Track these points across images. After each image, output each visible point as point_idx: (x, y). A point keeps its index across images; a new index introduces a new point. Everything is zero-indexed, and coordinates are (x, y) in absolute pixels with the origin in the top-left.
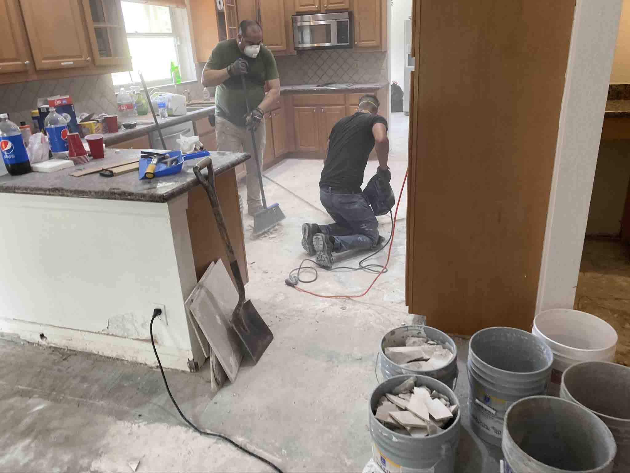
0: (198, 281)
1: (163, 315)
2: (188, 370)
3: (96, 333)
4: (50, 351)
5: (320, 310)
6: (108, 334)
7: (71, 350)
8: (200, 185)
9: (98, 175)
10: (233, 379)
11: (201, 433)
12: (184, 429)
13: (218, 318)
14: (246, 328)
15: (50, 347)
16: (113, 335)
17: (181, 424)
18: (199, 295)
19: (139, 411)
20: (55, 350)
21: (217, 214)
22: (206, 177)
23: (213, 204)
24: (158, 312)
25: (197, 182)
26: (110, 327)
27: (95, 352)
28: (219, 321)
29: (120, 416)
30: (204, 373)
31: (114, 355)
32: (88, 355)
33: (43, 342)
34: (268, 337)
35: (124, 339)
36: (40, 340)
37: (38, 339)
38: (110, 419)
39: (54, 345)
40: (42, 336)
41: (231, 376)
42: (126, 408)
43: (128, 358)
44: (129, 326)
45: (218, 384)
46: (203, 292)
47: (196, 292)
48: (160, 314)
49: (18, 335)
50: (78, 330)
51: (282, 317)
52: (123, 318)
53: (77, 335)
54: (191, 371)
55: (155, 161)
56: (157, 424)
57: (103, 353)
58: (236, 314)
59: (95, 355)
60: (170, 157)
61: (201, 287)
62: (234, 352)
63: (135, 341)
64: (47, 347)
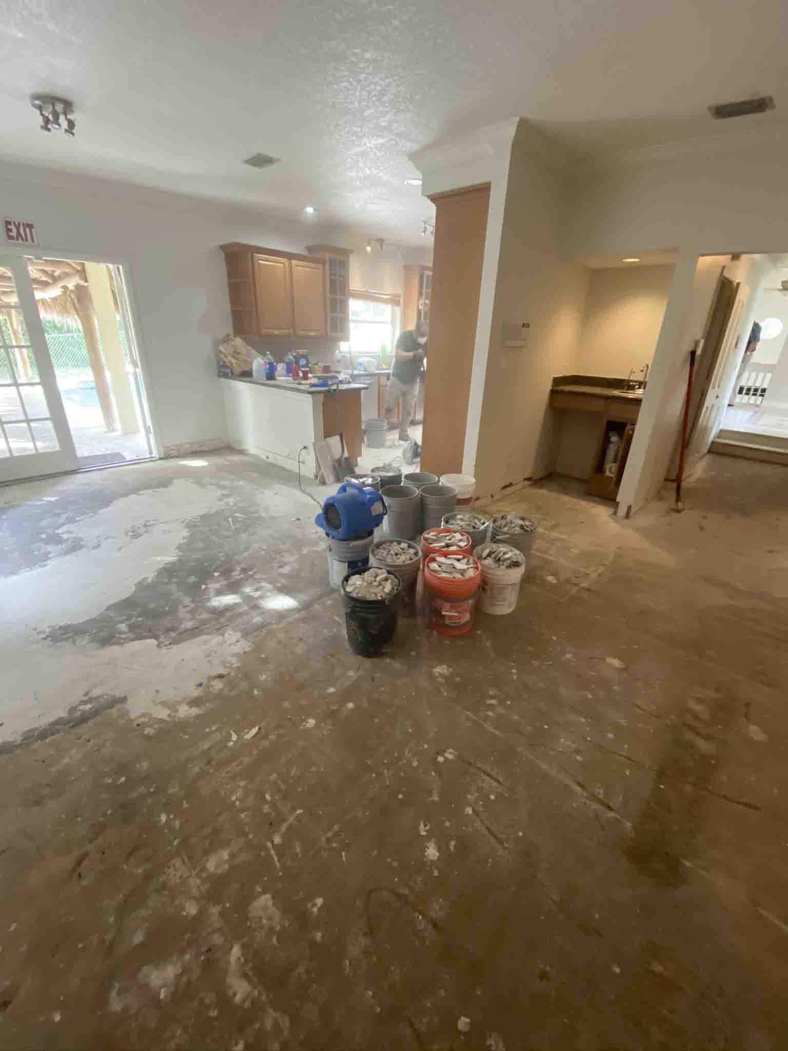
0: (325, 438)
2: (314, 478)
3: (285, 457)
6: (289, 458)
26: (290, 454)
27: (284, 467)
31: (290, 469)
32: (281, 467)
39: (270, 462)
44: (296, 454)
47: (320, 441)
48: (306, 449)
52: (295, 450)
57: (287, 467)
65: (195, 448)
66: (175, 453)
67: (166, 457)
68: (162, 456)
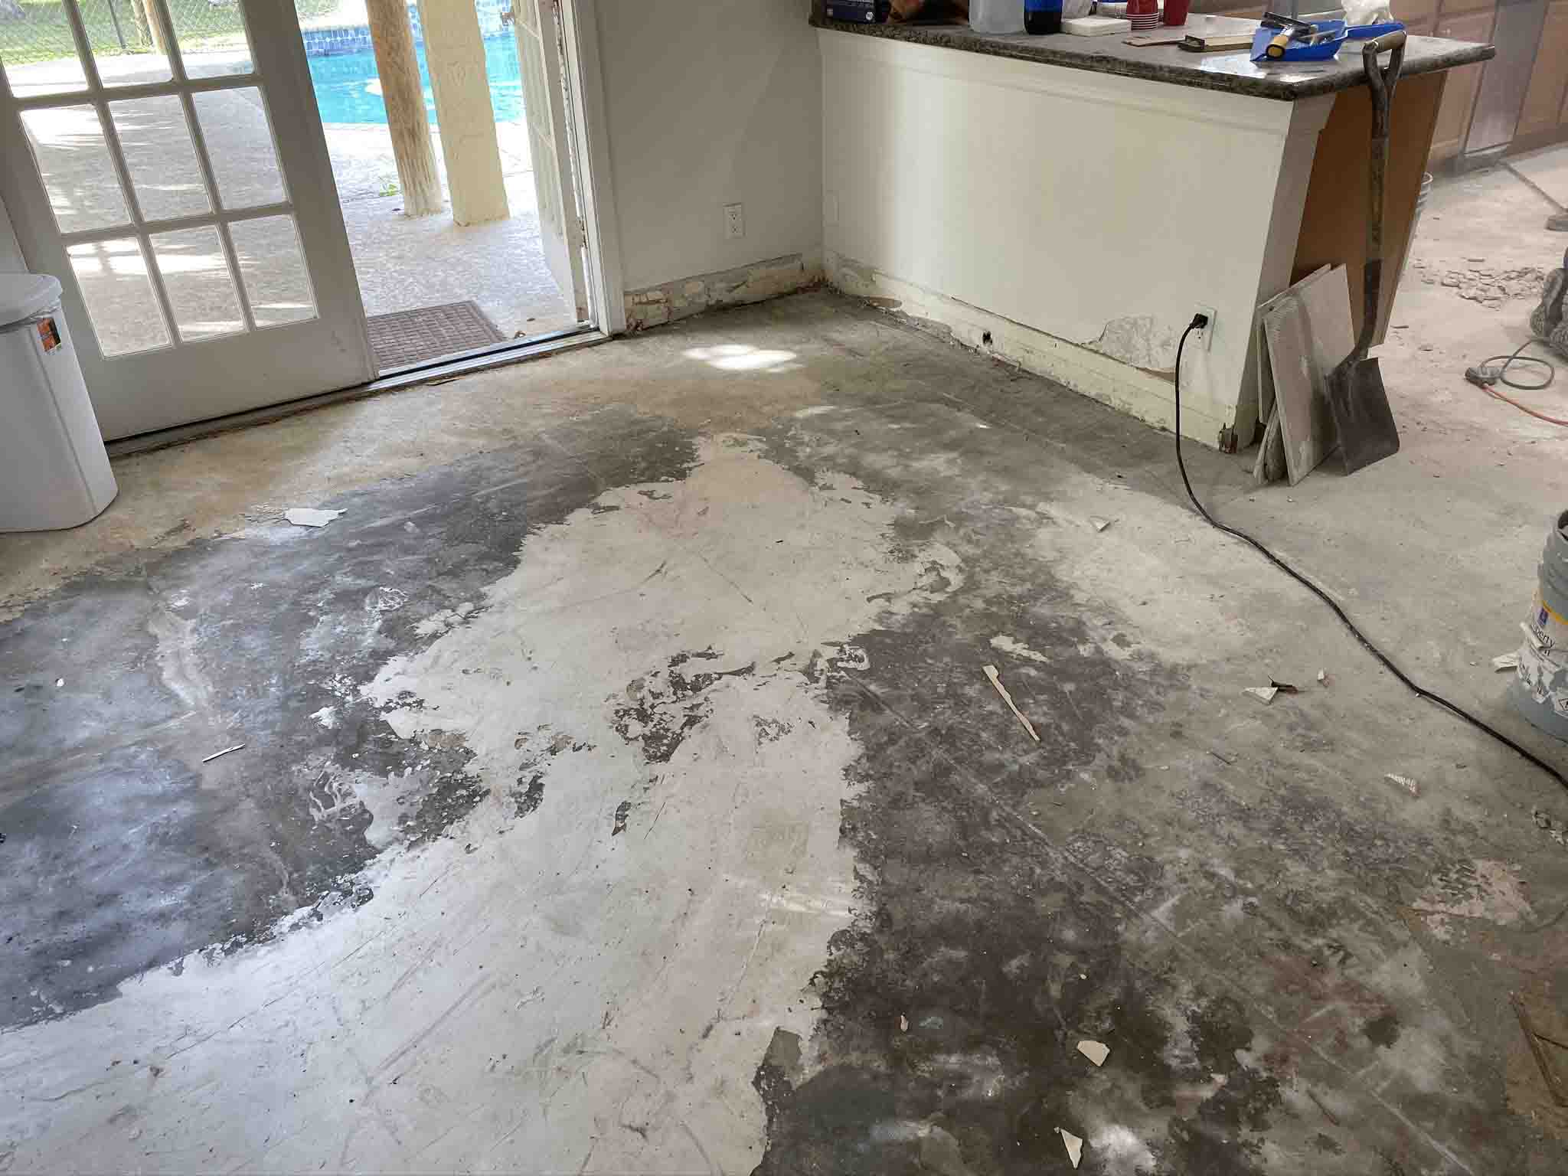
0: (1292, 283)
1: (1207, 329)
2: (1217, 446)
3: (1077, 345)
4: (992, 364)
5: (1526, 438)
6: (1096, 352)
7: (1025, 371)
8: (1365, 87)
9: (1175, 47)
10: (1296, 480)
11: (1215, 525)
12: (1186, 513)
13: (1305, 364)
14: (1351, 407)
15: (994, 359)
16: (1104, 354)
17: (1184, 506)
18: (1284, 305)
19: (1119, 471)
20: (999, 364)
21: (1377, 154)
22: (1384, 74)
23: (1377, 130)
24: (1200, 321)
25: (1362, 78)
26: (1105, 338)
27: (1063, 382)
28: (1305, 371)
29: (1089, 468)
30: (1245, 461)
31: (1092, 393)
32: (1050, 384)
33: (985, 348)
34: (1387, 445)
35: (1121, 365)
36: (981, 343)
37: (977, 340)
38: (1073, 467)
39: (999, 357)
40: (987, 338)
41: (1295, 473)
42: (1100, 463)
43: (1115, 403)
44: (1139, 342)
45: (1266, 476)
46: (1294, 303)
47: (1280, 300)
48: (1202, 327)
49: (949, 328)
50: (1048, 335)
51: (1429, 427)
52: (1135, 324)
53: (1044, 344)
54: (1220, 449)
55: (1289, 32)
56: (1144, 494)
57: (1075, 386)
58: (1340, 371)
59: (1062, 386)
60: (1320, 31)
61: (1295, 294)
62: (1314, 438)
63: (1140, 372)
64: (988, 357)
65: (721, 294)
66: (655, 315)
67: (631, 332)
68: (622, 326)
